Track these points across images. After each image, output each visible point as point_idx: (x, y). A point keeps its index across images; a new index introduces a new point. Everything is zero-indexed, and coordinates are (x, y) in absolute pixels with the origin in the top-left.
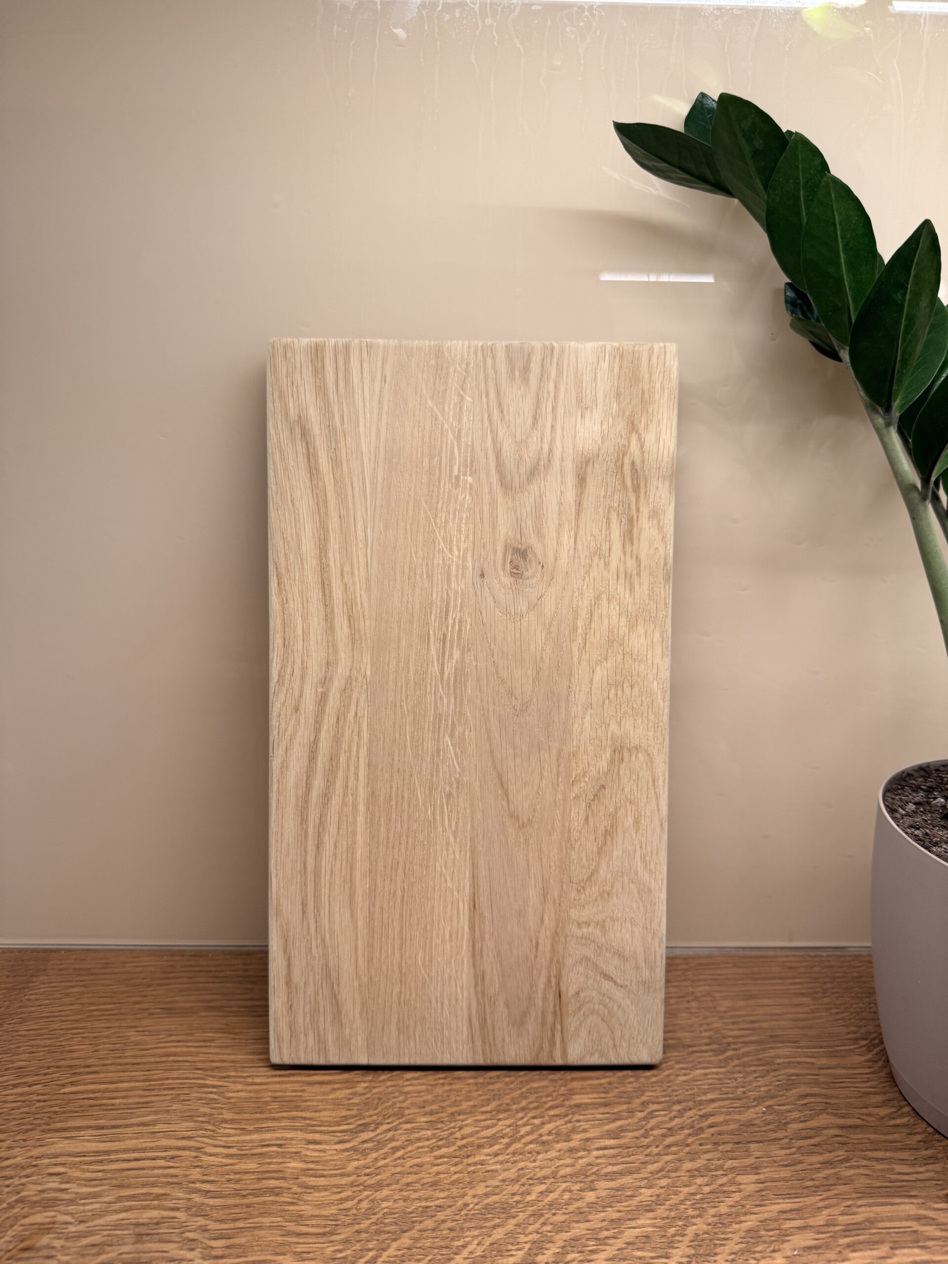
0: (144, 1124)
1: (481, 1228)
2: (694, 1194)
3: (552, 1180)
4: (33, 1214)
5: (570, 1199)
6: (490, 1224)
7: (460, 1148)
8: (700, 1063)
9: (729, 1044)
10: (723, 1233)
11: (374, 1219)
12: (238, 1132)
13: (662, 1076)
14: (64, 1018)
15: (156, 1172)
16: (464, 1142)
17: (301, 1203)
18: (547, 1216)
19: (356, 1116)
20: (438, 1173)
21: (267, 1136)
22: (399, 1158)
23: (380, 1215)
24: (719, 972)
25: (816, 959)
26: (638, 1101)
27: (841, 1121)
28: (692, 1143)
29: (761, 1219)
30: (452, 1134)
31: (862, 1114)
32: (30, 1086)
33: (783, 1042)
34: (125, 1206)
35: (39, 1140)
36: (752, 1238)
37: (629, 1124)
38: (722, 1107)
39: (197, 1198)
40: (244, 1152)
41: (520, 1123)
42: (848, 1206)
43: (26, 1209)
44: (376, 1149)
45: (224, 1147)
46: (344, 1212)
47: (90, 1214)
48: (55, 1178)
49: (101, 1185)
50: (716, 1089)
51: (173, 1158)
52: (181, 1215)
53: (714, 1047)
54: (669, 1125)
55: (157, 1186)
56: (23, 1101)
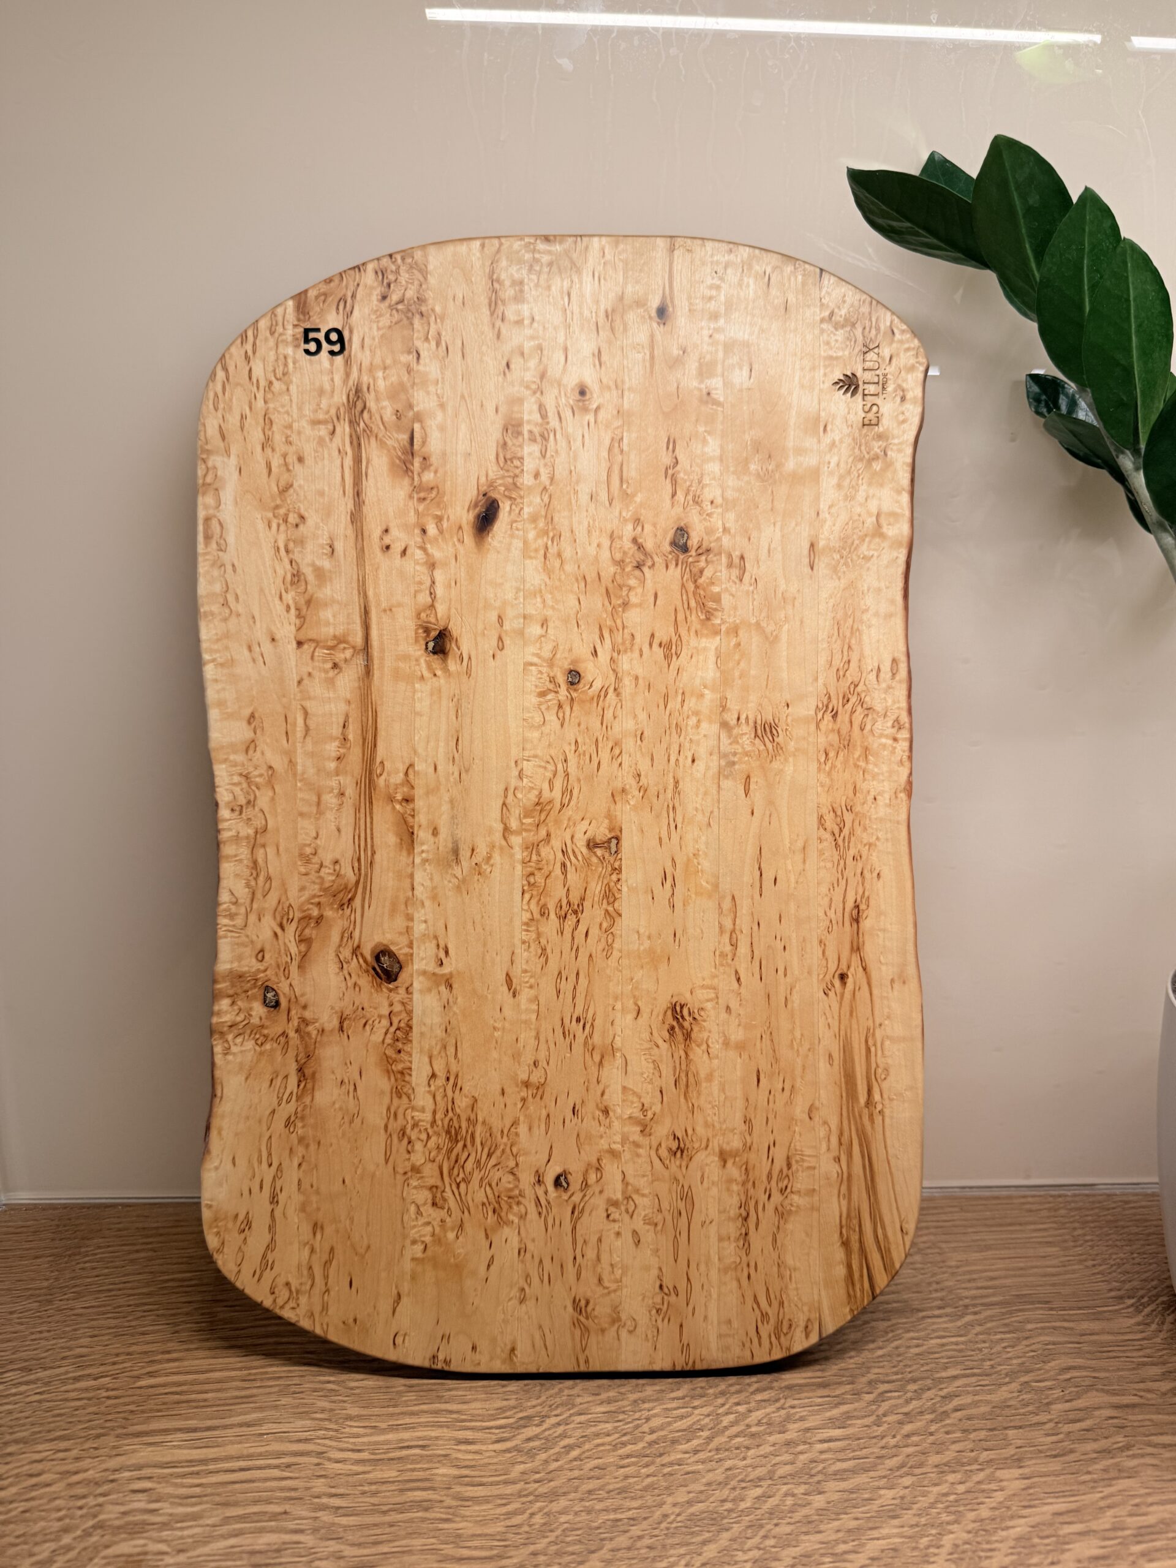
0: (248, 1425)
1: (688, 1544)
2: (946, 1495)
3: (770, 1482)
4: (116, 1543)
5: (794, 1505)
6: (699, 1539)
7: (651, 1444)
8: (934, 1331)
9: (966, 1306)
10: (988, 1542)
11: (552, 1537)
12: (368, 1431)
13: (889, 1349)
14: (131, 1292)
15: (269, 1484)
16: (654, 1437)
17: (458, 1519)
18: (769, 1527)
19: (514, 1408)
20: (626, 1477)
21: (406, 1435)
22: (575, 1459)
23: (559, 1532)
24: (944, 1217)
25: (1060, 1199)
26: (864, 1380)
27: (1116, 1400)
28: (937, 1430)
29: (1032, 1524)
30: (637, 1427)
31: (1139, 1390)
32: (95, 1379)
33: (1032, 1303)
34: (234, 1530)
35: (114, 1447)
36: (1024, 1547)
37: (855, 1410)
38: (966, 1385)
39: (326, 1517)
40: (378, 1457)
41: (721, 1411)
42: (1137, 1505)
43: (106, 1537)
44: (546, 1449)
45: (353, 1450)
46: (514, 1530)
47: (190, 1540)
48: (140, 1496)
49: (200, 1503)
50: (958, 1363)
51: (288, 1466)
52: (308, 1539)
53: (948, 1310)
54: (905, 1410)
55: (271, 1503)
56: (89, 1399)
